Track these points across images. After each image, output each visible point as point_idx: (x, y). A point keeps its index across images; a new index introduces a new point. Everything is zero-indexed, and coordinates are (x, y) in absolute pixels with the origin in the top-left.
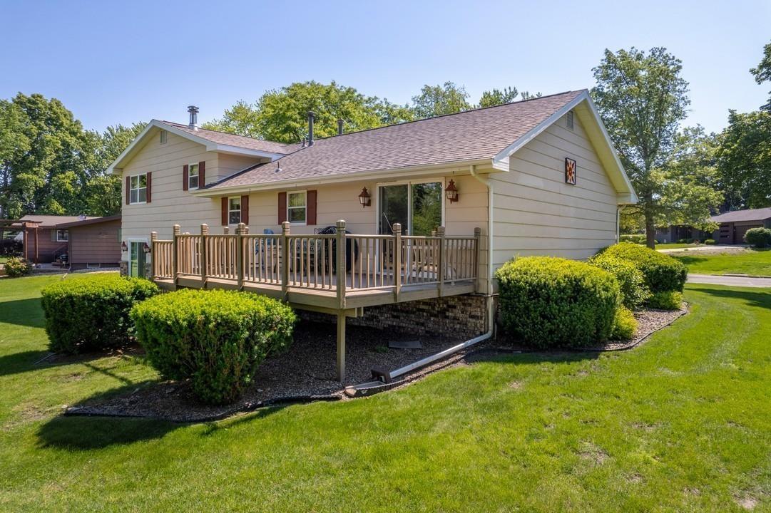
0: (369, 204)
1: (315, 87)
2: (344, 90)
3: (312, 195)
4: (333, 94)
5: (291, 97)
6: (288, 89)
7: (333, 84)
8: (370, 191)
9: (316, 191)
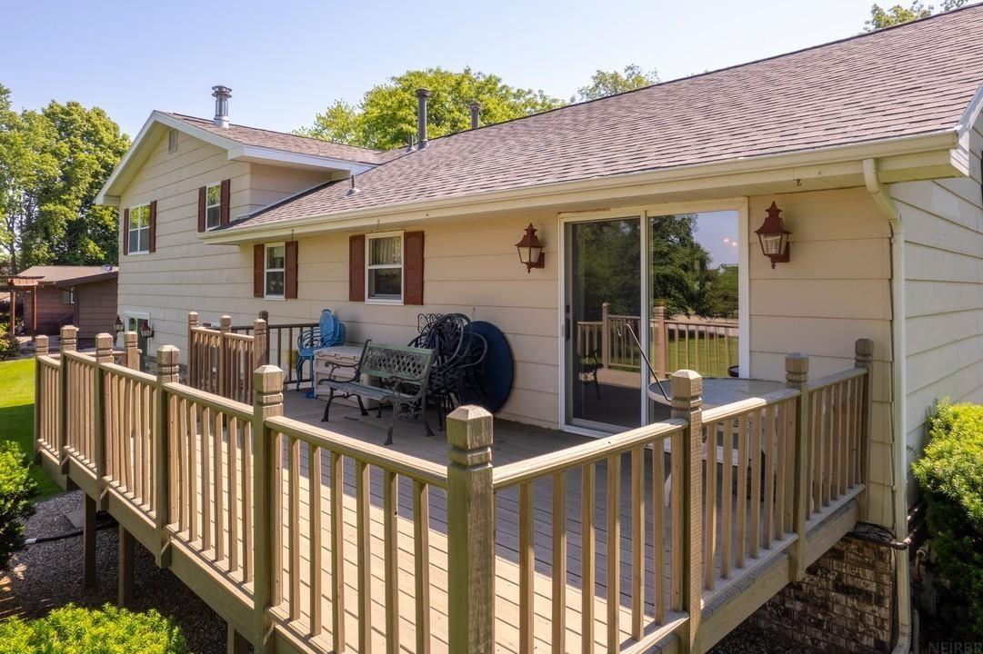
0: (540, 263)
1: (441, 76)
2: (482, 80)
3: (415, 240)
4: (466, 85)
5: (404, 90)
6: (401, 79)
7: (467, 72)
8: (543, 233)
9: (423, 232)
